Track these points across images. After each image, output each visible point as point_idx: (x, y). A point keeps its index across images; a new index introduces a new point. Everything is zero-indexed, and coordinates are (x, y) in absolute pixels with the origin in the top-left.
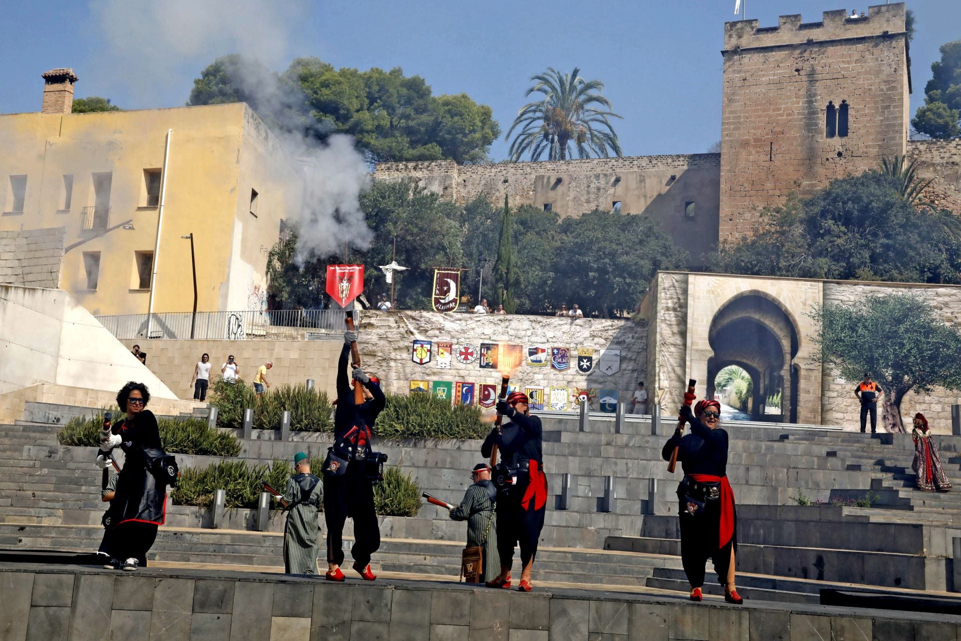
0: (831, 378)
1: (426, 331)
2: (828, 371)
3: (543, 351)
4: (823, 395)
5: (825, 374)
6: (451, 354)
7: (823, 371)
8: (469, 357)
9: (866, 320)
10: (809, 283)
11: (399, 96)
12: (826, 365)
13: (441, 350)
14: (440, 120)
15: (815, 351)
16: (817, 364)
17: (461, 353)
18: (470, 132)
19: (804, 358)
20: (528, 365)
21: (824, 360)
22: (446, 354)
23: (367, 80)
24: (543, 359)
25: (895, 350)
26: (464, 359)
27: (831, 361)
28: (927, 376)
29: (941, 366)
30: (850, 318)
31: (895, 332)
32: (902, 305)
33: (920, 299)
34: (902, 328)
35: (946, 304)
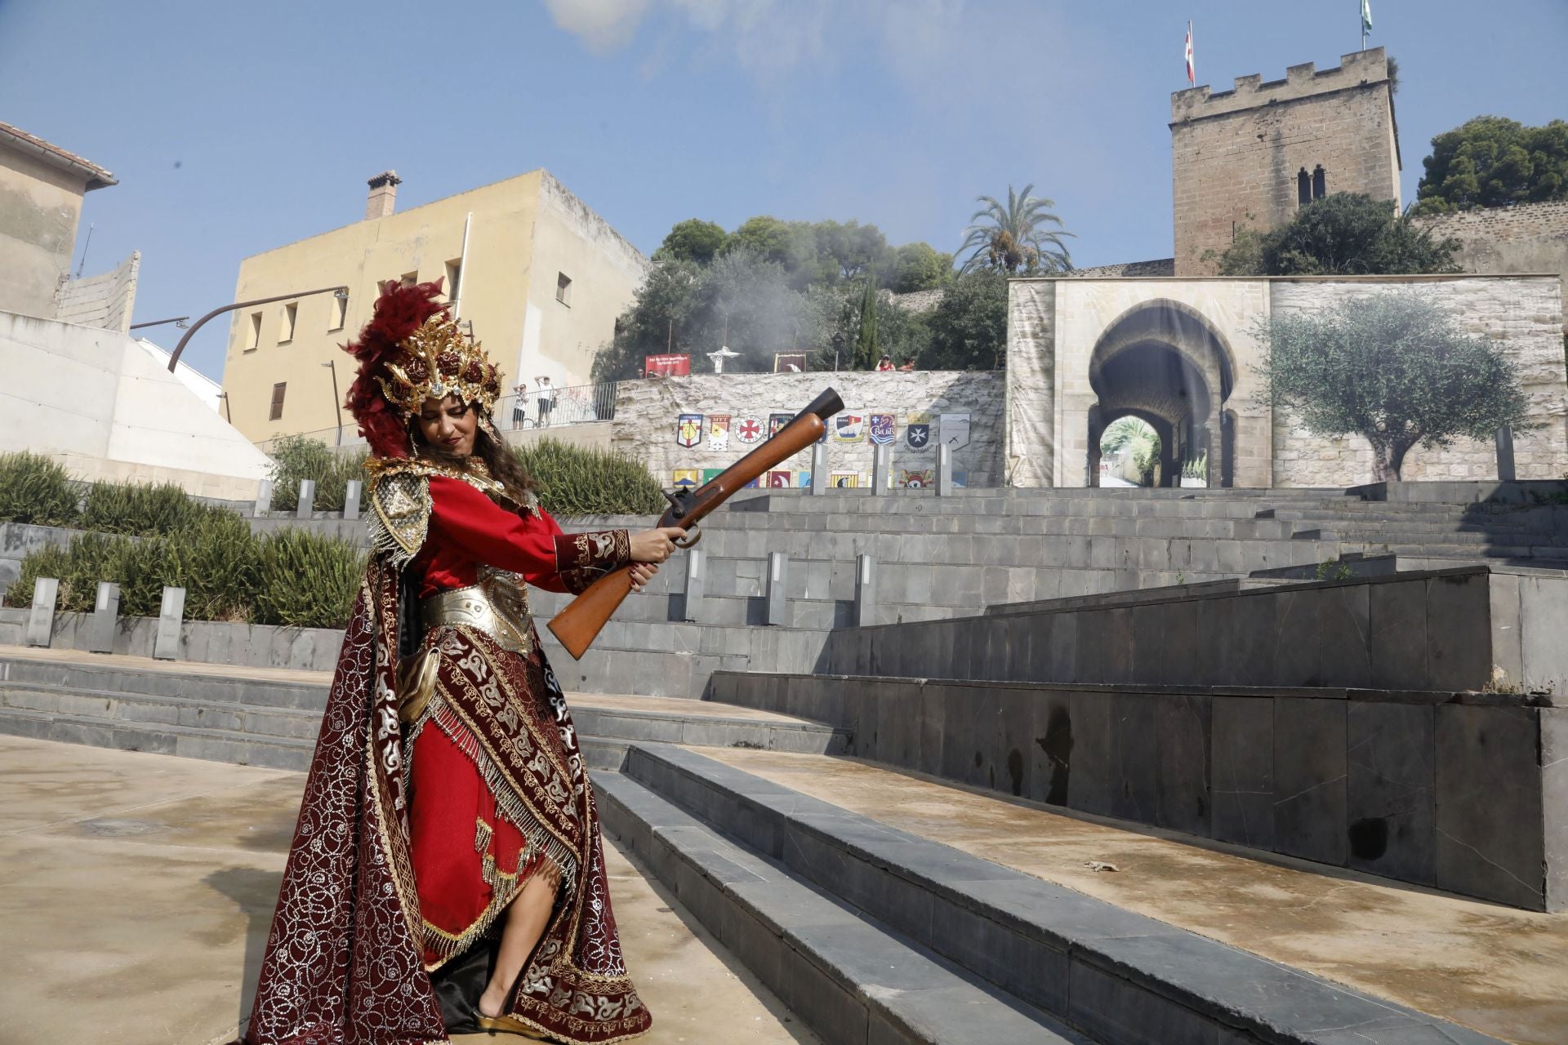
0: (1287, 430)
1: (697, 401)
2: (1282, 419)
3: (858, 420)
4: (1274, 457)
5: (1276, 423)
6: (728, 430)
7: (1274, 419)
9: (1341, 336)
10: (1247, 284)
11: (852, 245)
12: (1278, 409)
13: (715, 426)
14: (895, 266)
15: (1261, 388)
16: (1264, 408)
17: (742, 429)
19: (1243, 401)
20: (836, 441)
21: (1275, 402)
22: (722, 431)
23: (818, 231)
24: (857, 432)
25: (1389, 380)
26: (746, 437)
27: (1287, 403)
28: (1443, 420)
29: (1464, 404)
30: (1315, 335)
31: (1389, 352)
32: (1399, 309)
33: (1428, 300)
34: (1400, 345)
35: (1471, 306)
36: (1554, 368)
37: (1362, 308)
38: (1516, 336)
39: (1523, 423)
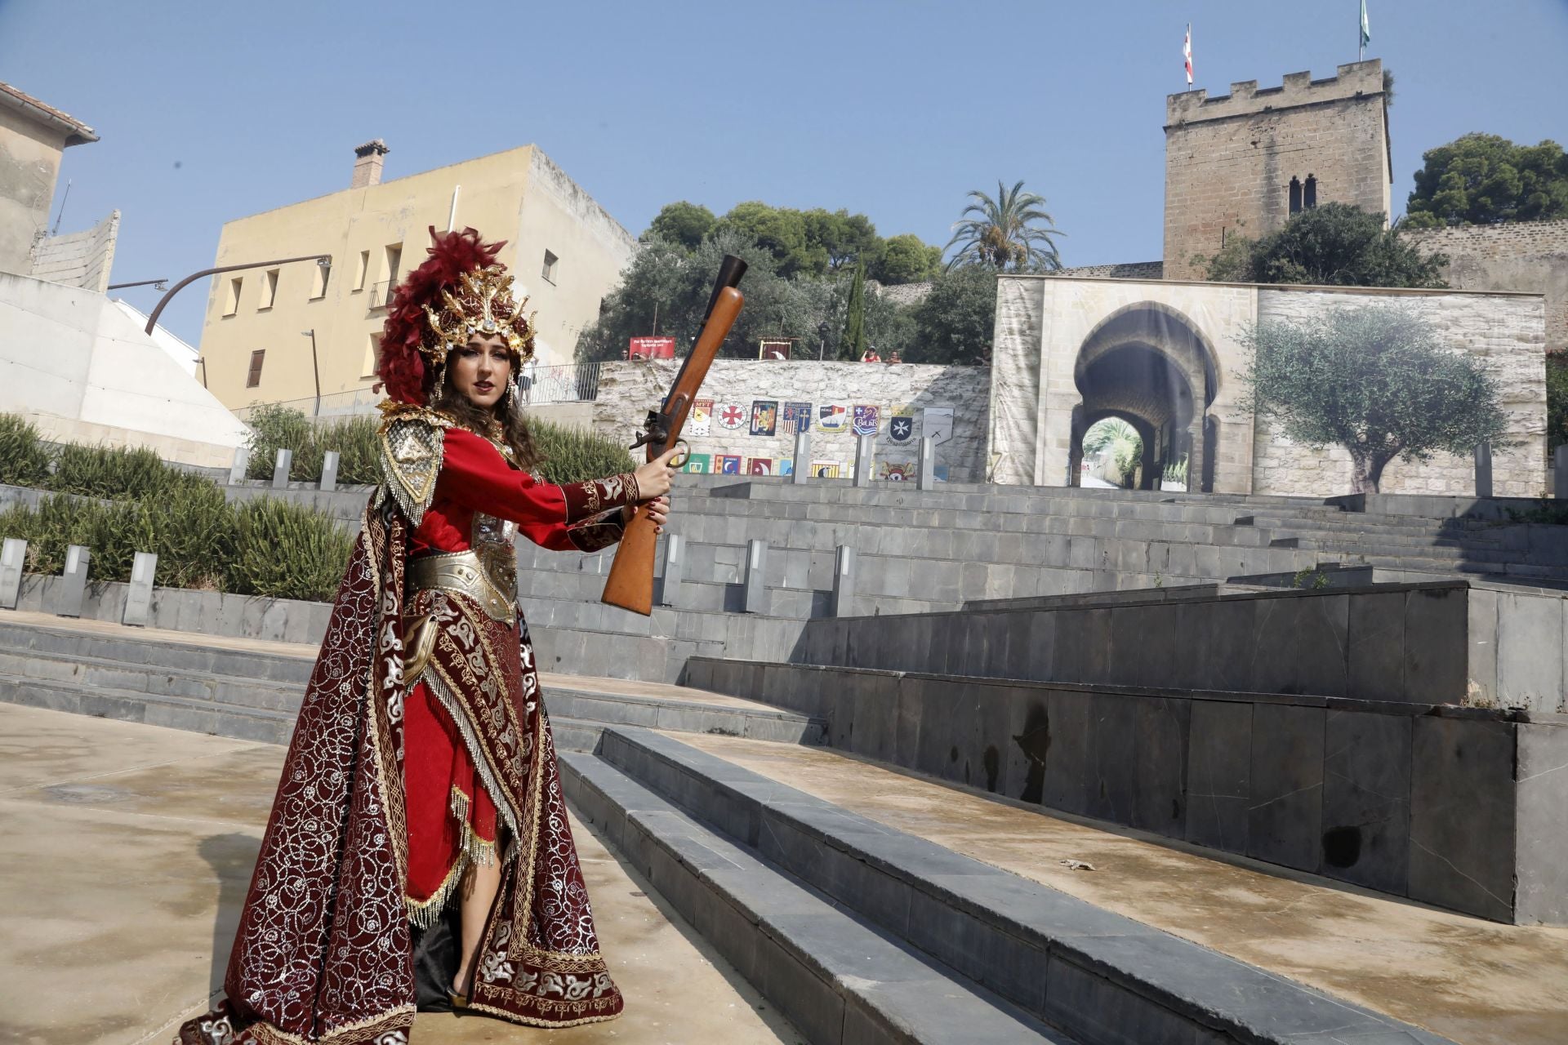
0: (1268, 438)
2: (1264, 427)
3: (841, 410)
4: (1255, 464)
5: (1258, 430)
6: (712, 416)
7: (1256, 426)
8: (736, 420)
9: (1326, 346)
10: (1235, 290)
11: (841, 234)
12: (1261, 417)
13: (698, 411)
14: (884, 258)
15: (1244, 395)
16: (1246, 415)
17: (725, 415)
18: (917, 270)
19: (1226, 407)
20: (819, 430)
21: (1258, 409)
22: (705, 416)
23: (808, 220)
24: (840, 423)
25: (1372, 392)
26: (729, 423)
27: (1270, 411)
28: (1424, 434)
29: (1445, 419)
30: (1301, 344)
31: (1372, 364)
32: (1385, 322)
33: (1414, 314)
34: (1384, 358)
35: (1456, 322)
36: (1534, 387)
37: (1348, 319)
38: (1499, 353)
39: (1502, 440)
